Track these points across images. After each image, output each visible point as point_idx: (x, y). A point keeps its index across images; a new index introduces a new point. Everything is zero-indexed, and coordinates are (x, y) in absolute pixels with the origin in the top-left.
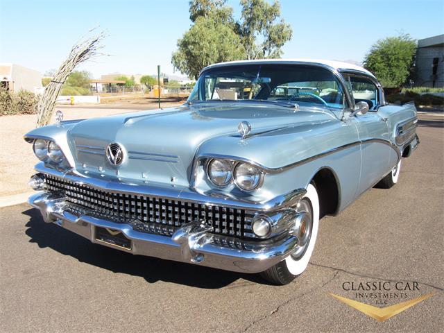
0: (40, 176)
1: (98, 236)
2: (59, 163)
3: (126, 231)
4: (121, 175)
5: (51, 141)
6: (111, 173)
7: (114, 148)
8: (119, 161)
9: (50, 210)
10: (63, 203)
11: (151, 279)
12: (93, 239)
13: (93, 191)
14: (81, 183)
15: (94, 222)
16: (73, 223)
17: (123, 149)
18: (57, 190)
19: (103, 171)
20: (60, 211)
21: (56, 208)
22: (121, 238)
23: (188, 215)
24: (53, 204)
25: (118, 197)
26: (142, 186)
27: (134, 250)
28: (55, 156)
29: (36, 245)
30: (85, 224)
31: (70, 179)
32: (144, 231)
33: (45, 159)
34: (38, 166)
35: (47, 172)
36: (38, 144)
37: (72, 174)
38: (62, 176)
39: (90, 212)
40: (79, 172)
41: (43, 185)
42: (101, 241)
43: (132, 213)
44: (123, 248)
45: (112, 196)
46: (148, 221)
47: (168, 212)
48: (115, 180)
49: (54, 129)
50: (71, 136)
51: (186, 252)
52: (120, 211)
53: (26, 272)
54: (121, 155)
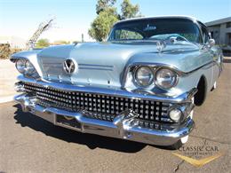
0: (20, 83)
1: (58, 121)
2: (32, 74)
3: (78, 117)
4: (73, 80)
5: (27, 60)
6: (67, 79)
7: (69, 62)
8: (72, 71)
9: (26, 104)
10: (35, 100)
11: (92, 147)
12: (55, 122)
13: (54, 91)
14: (47, 86)
15: (56, 111)
16: (42, 112)
17: (75, 62)
18: (31, 91)
19: (61, 78)
20: (33, 105)
21: (31, 103)
22: (74, 122)
23: (120, 106)
24: (29, 100)
25: (72, 95)
26: (88, 87)
27: (83, 130)
28: (29, 70)
29: (20, 125)
30: (50, 113)
31: (39, 84)
32: (90, 117)
33: (23, 72)
34: (19, 77)
35: (26, 81)
36: (19, 63)
37: (41, 81)
38: (34, 82)
39: (52, 105)
40: (45, 79)
41: (23, 89)
42: (60, 124)
43: (81, 105)
44: (75, 129)
45: (68, 94)
46: (92, 111)
47: (106, 104)
48: (69, 84)
49: (29, 53)
50: (40, 57)
51: (121, 132)
52: (73, 104)
53: (12, 143)
54: (74, 67)
